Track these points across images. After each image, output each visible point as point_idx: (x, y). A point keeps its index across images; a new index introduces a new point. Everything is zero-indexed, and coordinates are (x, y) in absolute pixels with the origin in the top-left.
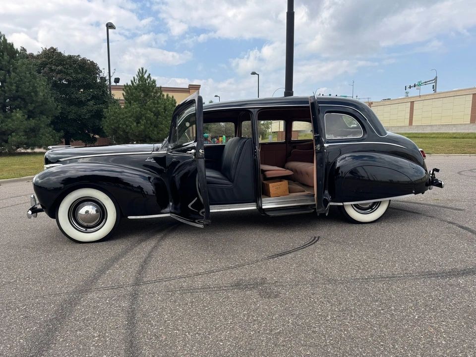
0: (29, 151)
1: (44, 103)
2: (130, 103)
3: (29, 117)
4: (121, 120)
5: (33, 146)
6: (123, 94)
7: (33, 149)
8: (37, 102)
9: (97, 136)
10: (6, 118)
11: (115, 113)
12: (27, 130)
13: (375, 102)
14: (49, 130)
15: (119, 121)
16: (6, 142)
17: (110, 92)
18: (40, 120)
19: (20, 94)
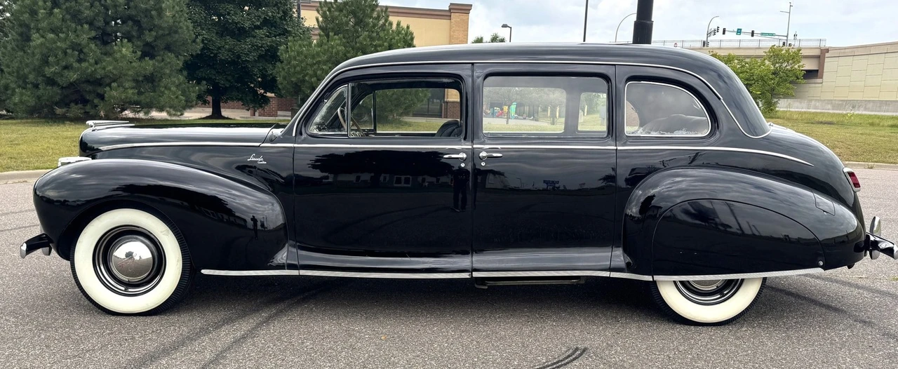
0: (141, 115)
1: (173, 30)
2: (328, 36)
3: (144, 55)
4: (309, 67)
5: (148, 107)
6: (317, 19)
7: (146, 113)
8: (161, 28)
9: (269, 94)
10: (105, 54)
11: (299, 53)
12: (141, 79)
13: (835, 49)
14: (178, 79)
15: (306, 68)
16: (102, 97)
17: (299, 14)
18: (163, 60)
19: (133, 12)
